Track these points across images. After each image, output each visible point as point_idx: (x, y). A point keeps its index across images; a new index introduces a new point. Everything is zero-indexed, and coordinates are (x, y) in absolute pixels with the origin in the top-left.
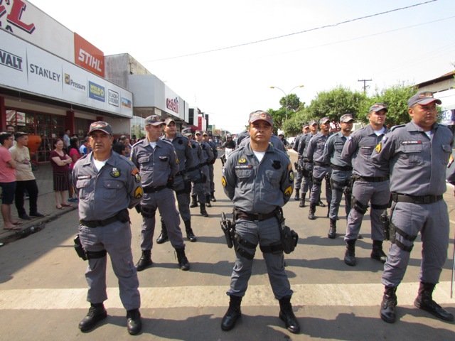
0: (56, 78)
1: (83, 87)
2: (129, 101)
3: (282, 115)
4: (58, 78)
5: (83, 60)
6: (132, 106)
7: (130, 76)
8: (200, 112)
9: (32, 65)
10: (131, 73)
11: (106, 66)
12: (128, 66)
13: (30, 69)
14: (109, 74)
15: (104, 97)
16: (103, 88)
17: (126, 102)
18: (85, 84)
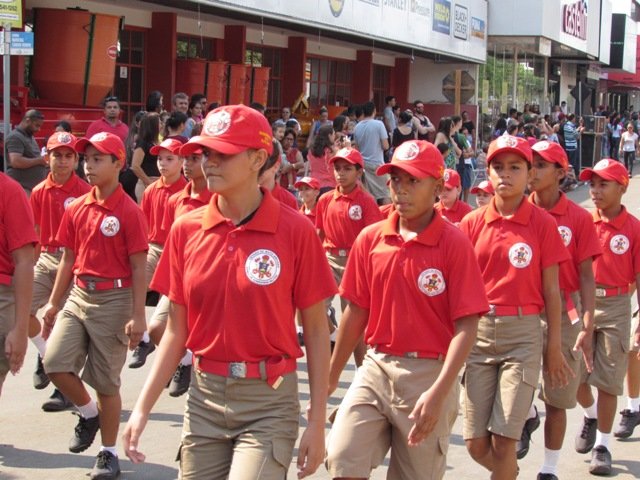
2: (482, 23)
4: (406, 3)
6: (485, 34)
15: (449, 25)
16: (449, 4)
17: (477, 27)
18: (428, 2)
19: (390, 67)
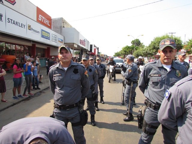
1: (38, 32)
2: (62, 40)
3: (133, 48)
4: (24, 26)
5: (41, 20)
6: (63, 42)
7: (63, 28)
8: (95, 46)
9: (8, 19)
10: (64, 27)
11: (52, 23)
12: (62, 23)
13: (7, 21)
14: (54, 27)
15: (49, 37)
16: (49, 33)
17: (61, 40)
18: (40, 31)
19: (45, 49)
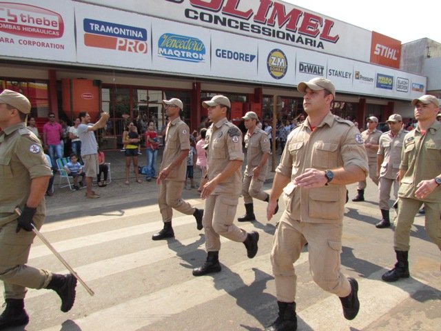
0: (348, 76)
2: (421, 86)
4: (350, 75)
5: (378, 53)
6: (424, 90)
7: (427, 60)
9: (330, 70)
10: (429, 57)
11: (402, 53)
12: (426, 50)
13: (329, 73)
15: (392, 85)
16: (392, 78)
17: (418, 87)
18: (373, 76)
19: (384, 105)
